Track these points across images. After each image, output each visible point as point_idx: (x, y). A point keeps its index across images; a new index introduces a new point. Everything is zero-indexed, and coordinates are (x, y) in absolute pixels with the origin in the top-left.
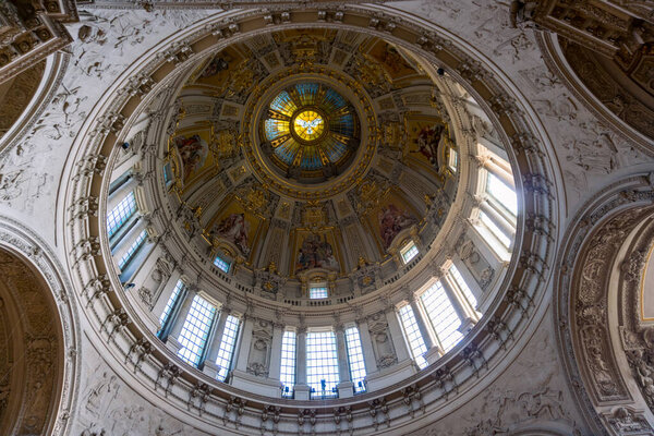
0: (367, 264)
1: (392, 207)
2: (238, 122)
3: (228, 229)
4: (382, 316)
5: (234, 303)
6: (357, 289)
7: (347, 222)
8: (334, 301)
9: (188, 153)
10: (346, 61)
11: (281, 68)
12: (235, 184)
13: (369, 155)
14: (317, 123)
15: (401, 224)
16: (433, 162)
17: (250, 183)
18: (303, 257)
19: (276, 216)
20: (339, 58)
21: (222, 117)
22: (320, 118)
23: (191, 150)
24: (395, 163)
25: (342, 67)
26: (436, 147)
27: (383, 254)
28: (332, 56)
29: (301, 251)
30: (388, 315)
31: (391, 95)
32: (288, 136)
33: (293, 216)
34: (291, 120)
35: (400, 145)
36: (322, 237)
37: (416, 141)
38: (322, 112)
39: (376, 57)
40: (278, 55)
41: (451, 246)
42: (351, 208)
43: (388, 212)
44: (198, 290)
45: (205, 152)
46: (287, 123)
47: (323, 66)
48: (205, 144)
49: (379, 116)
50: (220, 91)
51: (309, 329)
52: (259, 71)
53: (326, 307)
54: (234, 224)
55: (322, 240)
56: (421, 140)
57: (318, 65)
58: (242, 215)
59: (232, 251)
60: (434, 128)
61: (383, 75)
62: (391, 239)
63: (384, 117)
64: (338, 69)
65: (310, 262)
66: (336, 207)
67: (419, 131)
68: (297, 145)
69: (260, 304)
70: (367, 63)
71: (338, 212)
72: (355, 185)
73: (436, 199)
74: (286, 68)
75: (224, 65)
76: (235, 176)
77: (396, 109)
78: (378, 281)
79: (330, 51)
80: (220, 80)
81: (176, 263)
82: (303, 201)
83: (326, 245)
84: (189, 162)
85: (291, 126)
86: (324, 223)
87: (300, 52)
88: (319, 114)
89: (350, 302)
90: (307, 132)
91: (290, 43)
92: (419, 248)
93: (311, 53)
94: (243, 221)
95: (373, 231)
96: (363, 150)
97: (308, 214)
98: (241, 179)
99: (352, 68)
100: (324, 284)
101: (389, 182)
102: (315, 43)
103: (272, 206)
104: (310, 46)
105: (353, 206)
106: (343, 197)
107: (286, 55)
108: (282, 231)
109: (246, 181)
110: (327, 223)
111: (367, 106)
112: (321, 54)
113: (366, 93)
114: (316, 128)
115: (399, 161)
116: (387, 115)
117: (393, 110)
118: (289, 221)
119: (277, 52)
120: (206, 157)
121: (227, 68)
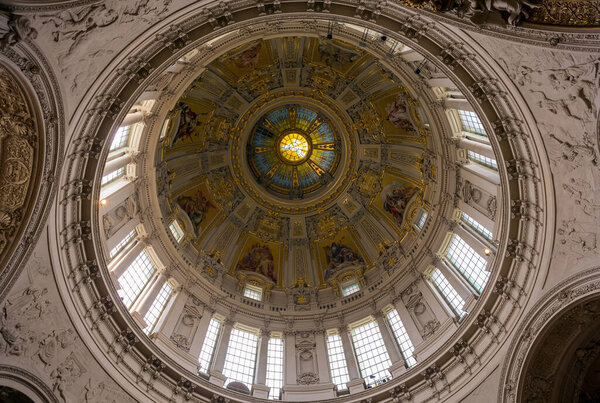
1: (240, 66)
2: (349, 192)
3: (406, 122)
7: (293, 65)
10: (240, 206)
12: (379, 147)
14: (286, 147)
17: (366, 138)
19: (358, 99)
21: (358, 207)
22: (282, 150)
23: (396, 203)
24: (225, 104)
25: (245, 202)
28: (249, 215)
31: (210, 169)
32: (316, 147)
35: (216, 120)
36: (324, 60)
40: (291, 231)
42: (283, 74)
45: (387, 191)
46: (312, 158)
47: (259, 206)
48: (383, 196)
49: (226, 149)
50: (348, 229)
52: (311, 226)
56: (193, 125)
57: (264, 209)
61: (212, 189)
63: (223, 147)
66: (298, 80)
68: (312, 135)
70: (223, 201)
71: (298, 74)
72: (272, 92)
74: (290, 216)
76: (375, 153)
77: (210, 154)
79: (250, 219)
80: (343, 238)
82: (327, 96)
83: (324, 53)
86: (316, 71)
87: (274, 226)
88: (281, 154)
90: (298, 142)
91: (278, 239)
93: (265, 222)
94: (391, 115)
96: (252, 122)
97: (328, 84)
98: (372, 146)
99: (237, 199)
101: (236, 88)
102: (259, 230)
103: (357, 109)
104: (264, 228)
105: (281, 75)
106: (287, 86)
107: (285, 228)
108: (360, 86)
109: (369, 142)
110: (313, 68)
111: (234, 161)
112: (258, 218)
113: (232, 172)
114: (289, 143)
115: (220, 107)
116: (220, 150)
117: (213, 154)
118: (348, 89)
119: (292, 236)
120: (388, 186)
121: (333, 244)
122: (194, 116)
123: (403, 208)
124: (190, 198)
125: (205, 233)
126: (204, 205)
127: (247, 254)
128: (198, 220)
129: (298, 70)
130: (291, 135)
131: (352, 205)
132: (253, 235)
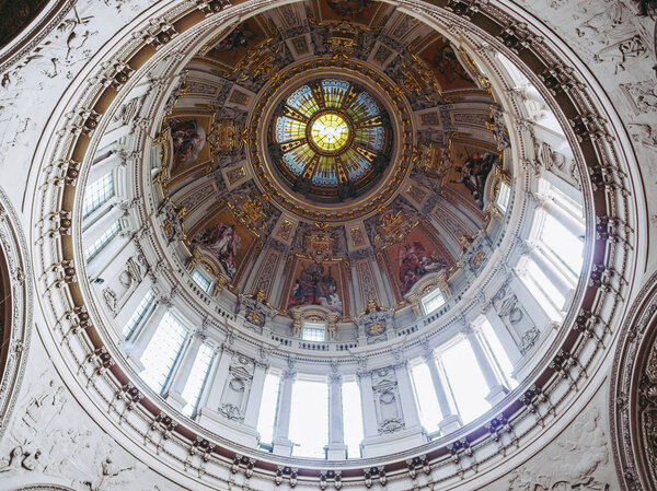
0: (378, 309)
1: (418, 246)
2: (246, 114)
3: (213, 241)
4: (391, 372)
5: (211, 330)
6: (363, 337)
7: (359, 255)
8: (333, 347)
9: (181, 140)
10: (389, 61)
11: (310, 56)
12: (230, 187)
13: (399, 178)
14: (340, 131)
15: (427, 267)
16: (477, 197)
17: (248, 190)
18: (299, 290)
19: (273, 235)
20: (381, 56)
21: (227, 104)
22: (345, 125)
23: (185, 137)
24: (429, 193)
25: (384, 68)
26: (484, 179)
27: (398, 300)
28: (374, 51)
29: (297, 282)
30: (398, 372)
31: (436, 109)
32: (303, 141)
33: (295, 238)
34: (309, 122)
35: (438, 172)
36: (326, 269)
37: (459, 170)
38: (348, 119)
39: (426, 60)
40: (309, 40)
41: (488, 300)
42: (367, 240)
43: (412, 250)
44: (170, 305)
45: (200, 143)
46: (303, 126)
47: (362, 62)
48: (202, 133)
49: (419, 133)
50: (231, 71)
51: (298, 375)
52: (283, 55)
53: (321, 353)
54: (221, 237)
55: (326, 273)
56: (465, 169)
57: (355, 60)
58: (233, 227)
59: (215, 268)
60: (484, 156)
61: (431, 84)
62: (411, 283)
63: (424, 135)
64: (378, 68)
65: (307, 297)
66: (349, 235)
67: (465, 156)
68: (311, 154)
69: (243, 337)
70: (414, 67)
71: (350, 242)
72: (375, 212)
73: (476, 242)
74: (317, 57)
75: (243, 41)
76: (231, 178)
77: (440, 128)
78: (390, 330)
79: (372, 46)
80: (234, 58)
81: (149, 268)
82: (310, 222)
83: (329, 280)
84: (180, 151)
85: (308, 131)
86: (331, 252)
87: (335, 42)
88: (345, 120)
89: (353, 350)
90: (326, 141)
91: (326, 28)
92: (446, 298)
93: (349, 44)
94: (232, 234)
95: (389, 271)
96: (392, 171)
97: (313, 238)
98: (239, 183)
100: (322, 325)
101: (419, 215)
102: (356, 33)
103: (270, 222)
104: (350, 36)
105: (369, 236)
106: (358, 224)
107: (319, 42)
108: (278, 254)
109: (243, 186)
110: (335, 253)
111: (406, 118)
112: (361, 47)
113: (406, 102)
114: (338, 137)
115: (435, 190)
116: (429, 133)
117: (437, 128)
118: (289, 243)
119: (308, 36)
123: (175, 140)
126: (442, 65)
130: (338, 147)
131: (237, 102)
132: (364, 27)
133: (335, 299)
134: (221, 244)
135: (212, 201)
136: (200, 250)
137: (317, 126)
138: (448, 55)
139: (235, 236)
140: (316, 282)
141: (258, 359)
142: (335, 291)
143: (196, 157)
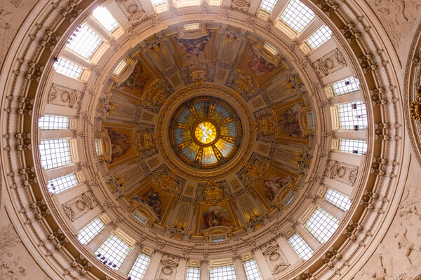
1: (250, 65)
2: (199, 185)
3: (273, 193)
4: (315, 65)
6: (304, 88)
7: (267, 100)
9: (215, 221)
10: (150, 113)
11: (159, 156)
12: (242, 186)
13: (216, 88)
14: (204, 127)
16: (207, 40)
17: (243, 175)
19: (267, 155)
20: (148, 117)
21: (194, 197)
22: (200, 126)
23: (213, 219)
24: (218, 68)
25: (155, 114)
28: (147, 122)
29: (291, 135)
30: (313, 61)
31: (168, 79)
32: (214, 147)
33: (267, 142)
34: (202, 146)
35: (204, 66)
36: (280, 118)
37: (197, 55)
39: (142, 93)
40: (150, 159)
42: (257, 97)
43: (254, 69)
45: (217, 209)
46: (205, 149)
47: (156, 127)
48: (212, 208)
49: (186, 84)
50: (174, 198)
51: (332, 128)
52: (161, 171)
54: (270, 188)
55: (283, 118)
56: (195, 51)
57: (155, 131)
58: (265, 181)
59: (285, 191)
61: (154, 86)
63: (186, 81)
64: (156, 117)
65: (297, 128)
66: (257, 109)
67: (188, 54)
68: (220, 140)
69: (316, 170)
70: (148, 98)
71: (261, 107)
72: (240, 97)
74: (160, 152)
75: (155, 195)
76: (237, 187)
77: (178, 73)
78: (294, 72)
79: (144, 124)
80: (166, 198)
81: (273, 240)
82: (256, 134)
83: (286, 115)
84: (221, 221)
86: (270, 118)
87: (147, 144)
88: (197, 126)
90: (211, 134)
91: (140, 151)
92: (264, 43)
93: (147, 136)
94: (269, 181)
95: (270, 79)
96: (214, 93)
97: (265, 130)
98: (240, 182)
99: (154, 108)
101: (232, 70)
102: (139, 135)
103: (259, 158)
104: (142, 137)
105: (255, 96)
106: (249, 105)
107: (150, 153)
108: (276, 150)
109: (241, 178)
110: (270, 115)
111: (180, 94)
112: (147, 130)
113: (171, 96)
114: (207, 128)
115: (215, 65)
116: (184, 79)
117: (179, 75)
118: (269, 145)
119: (146, 160)
120: (220, 208)
121: (157, 193)
122: (202, 49)
123: (214, 225)
124: (142, 71)
125: (122, 93)
127: (119, 132)
128: (129, 84)
129: (265, 105)
130: (213, 126)
131: (192, 191)
132: (134, 132)
133: (295, 109)
134: (274, 187)
135: (250, 196)
136: (275, 202)
137: (204, 141)
138: (132, 83)
139: (270, 179)
140: (288, 123)
141: (326, 158)
142: (291, 110)
143: (225, 210)
